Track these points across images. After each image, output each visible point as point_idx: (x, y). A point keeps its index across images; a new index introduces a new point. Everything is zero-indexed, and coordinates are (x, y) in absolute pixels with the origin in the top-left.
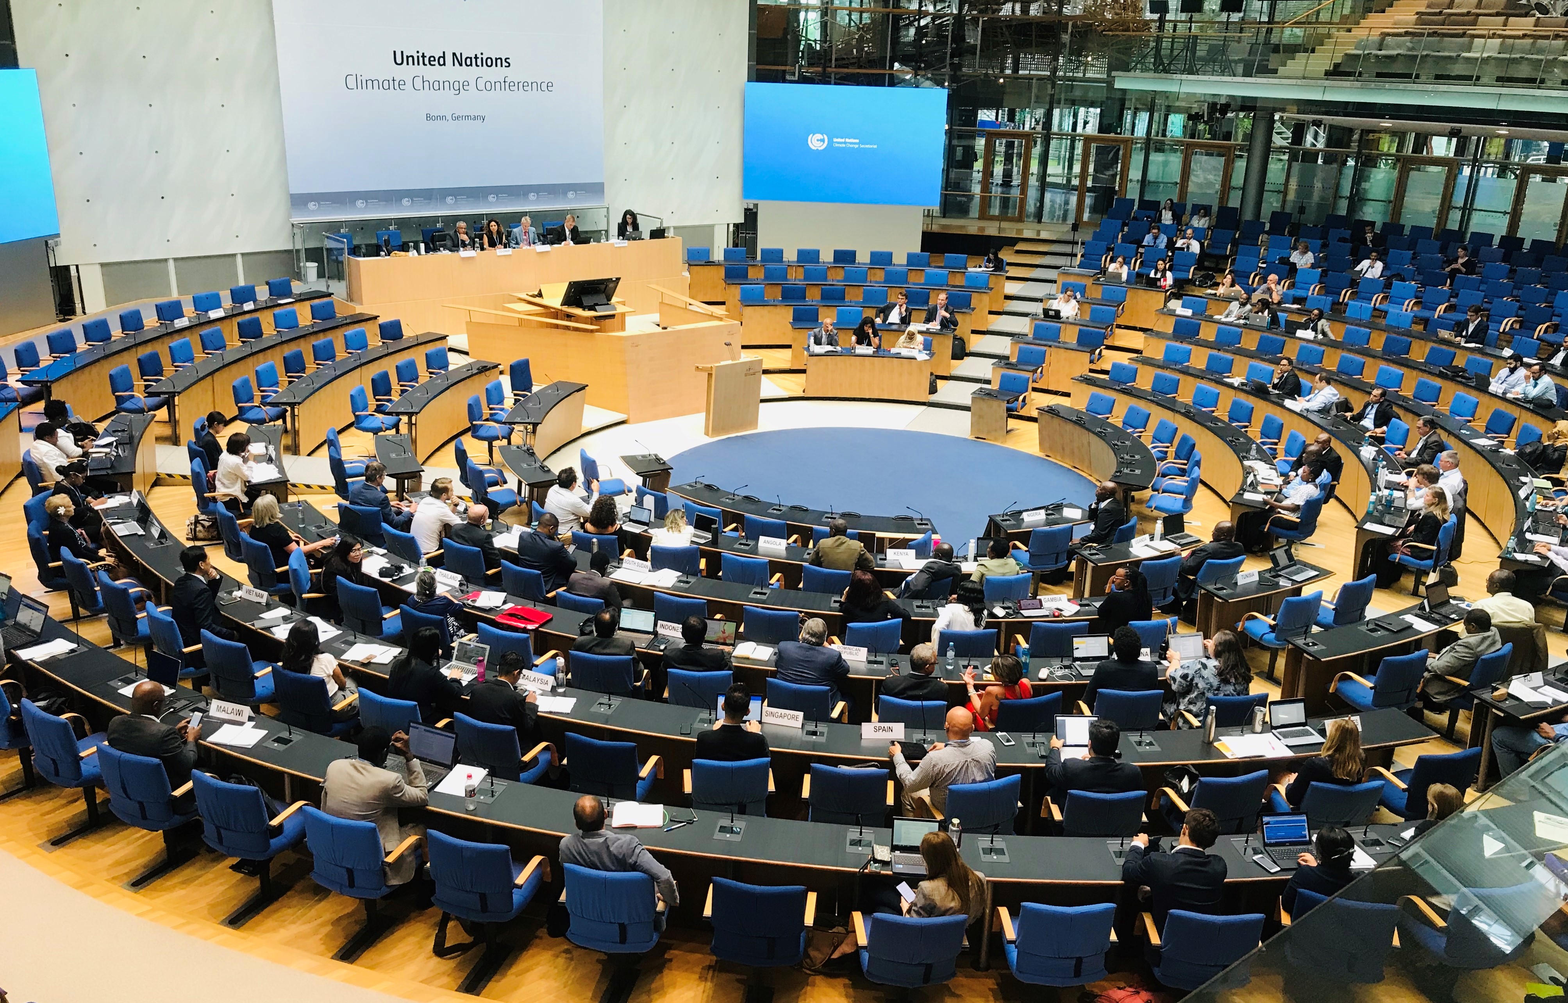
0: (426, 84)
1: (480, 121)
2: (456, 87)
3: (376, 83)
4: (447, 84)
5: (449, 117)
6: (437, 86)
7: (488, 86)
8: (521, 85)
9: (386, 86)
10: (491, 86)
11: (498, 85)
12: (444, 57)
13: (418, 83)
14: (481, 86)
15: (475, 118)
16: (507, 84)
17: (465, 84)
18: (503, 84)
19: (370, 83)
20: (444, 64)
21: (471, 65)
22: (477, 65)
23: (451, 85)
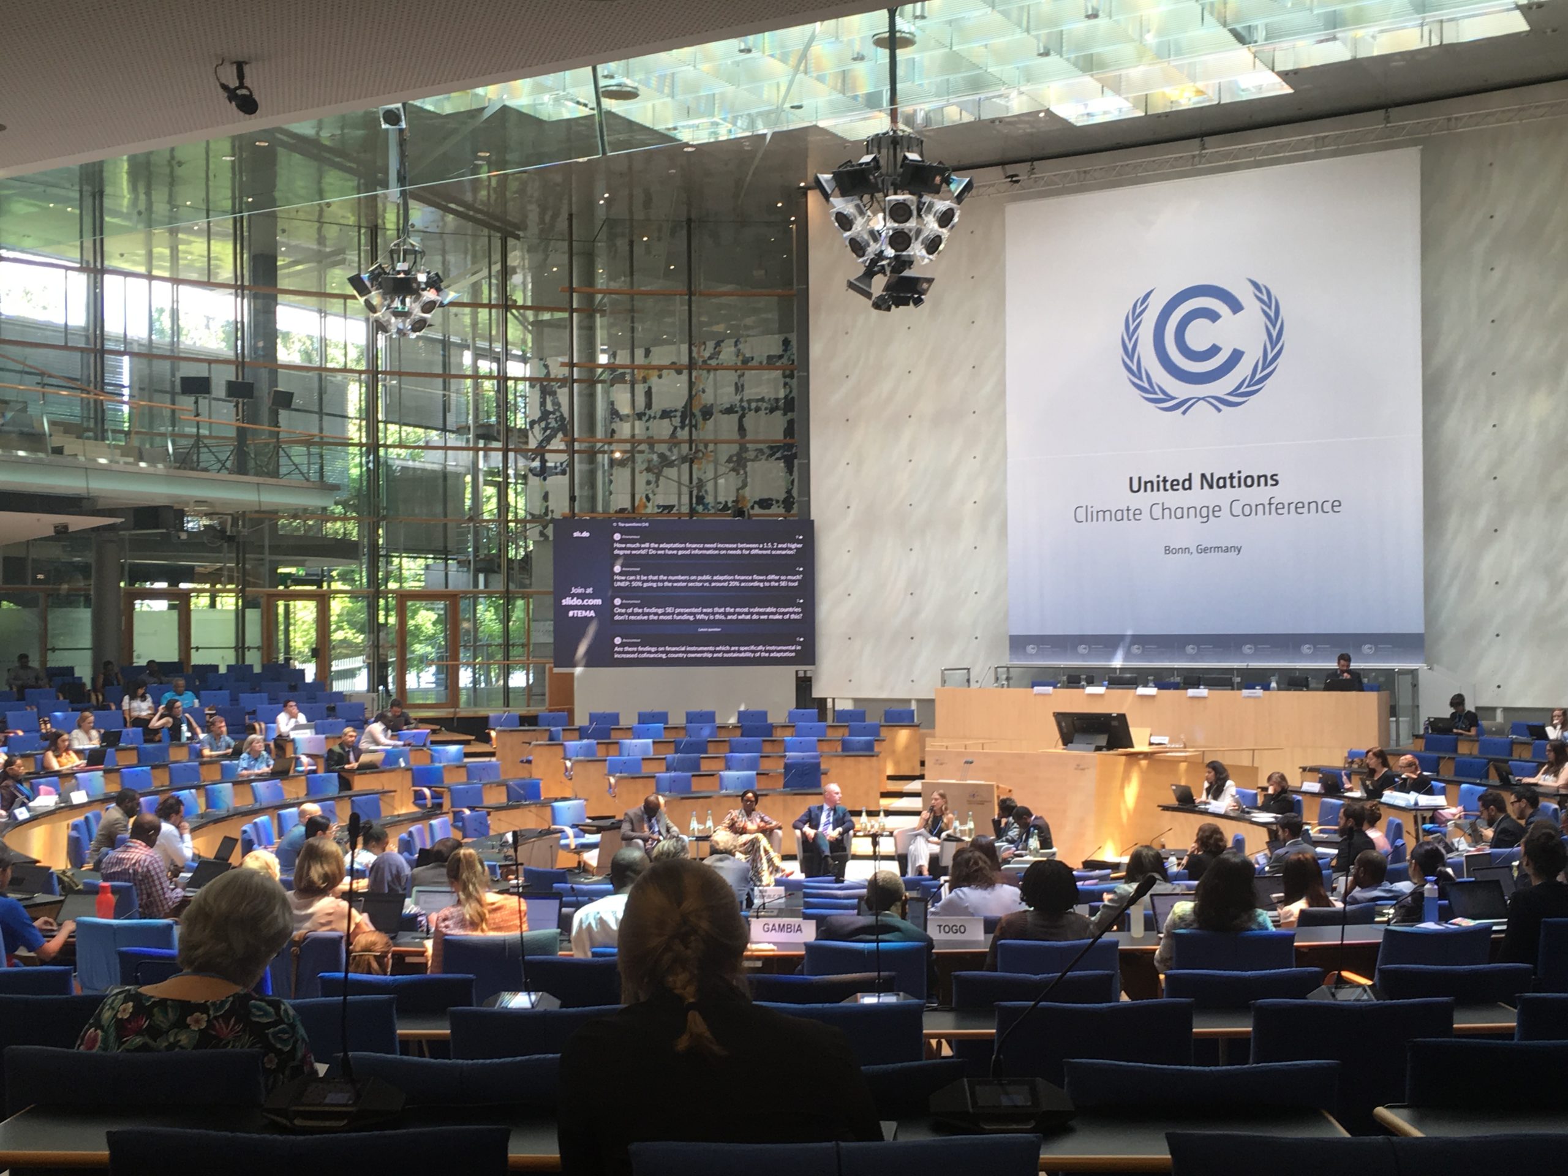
0: (1167, 512)
1: (1233, 554)
2: (1204, 514)
3: (1107, 514)
4: (1192, 511)
5: (1193, 549)
6: (1180, 514)
7: (1247, 510)
8: (1293, 507)
9: (1119, 517)
10: (1250, 510)
11: (1260, 508)
12: (1190, 480)
13: (1157, 511)
14: (1237, 509)
15: (1227, 550)
16: (1273, 507)
17: (1216, 510)
18: (1267, 507)
19: (1101, 514)
20: (1190, 488)
21: (1225, 486)
22: (1232, 486)
23: (1198, 512)
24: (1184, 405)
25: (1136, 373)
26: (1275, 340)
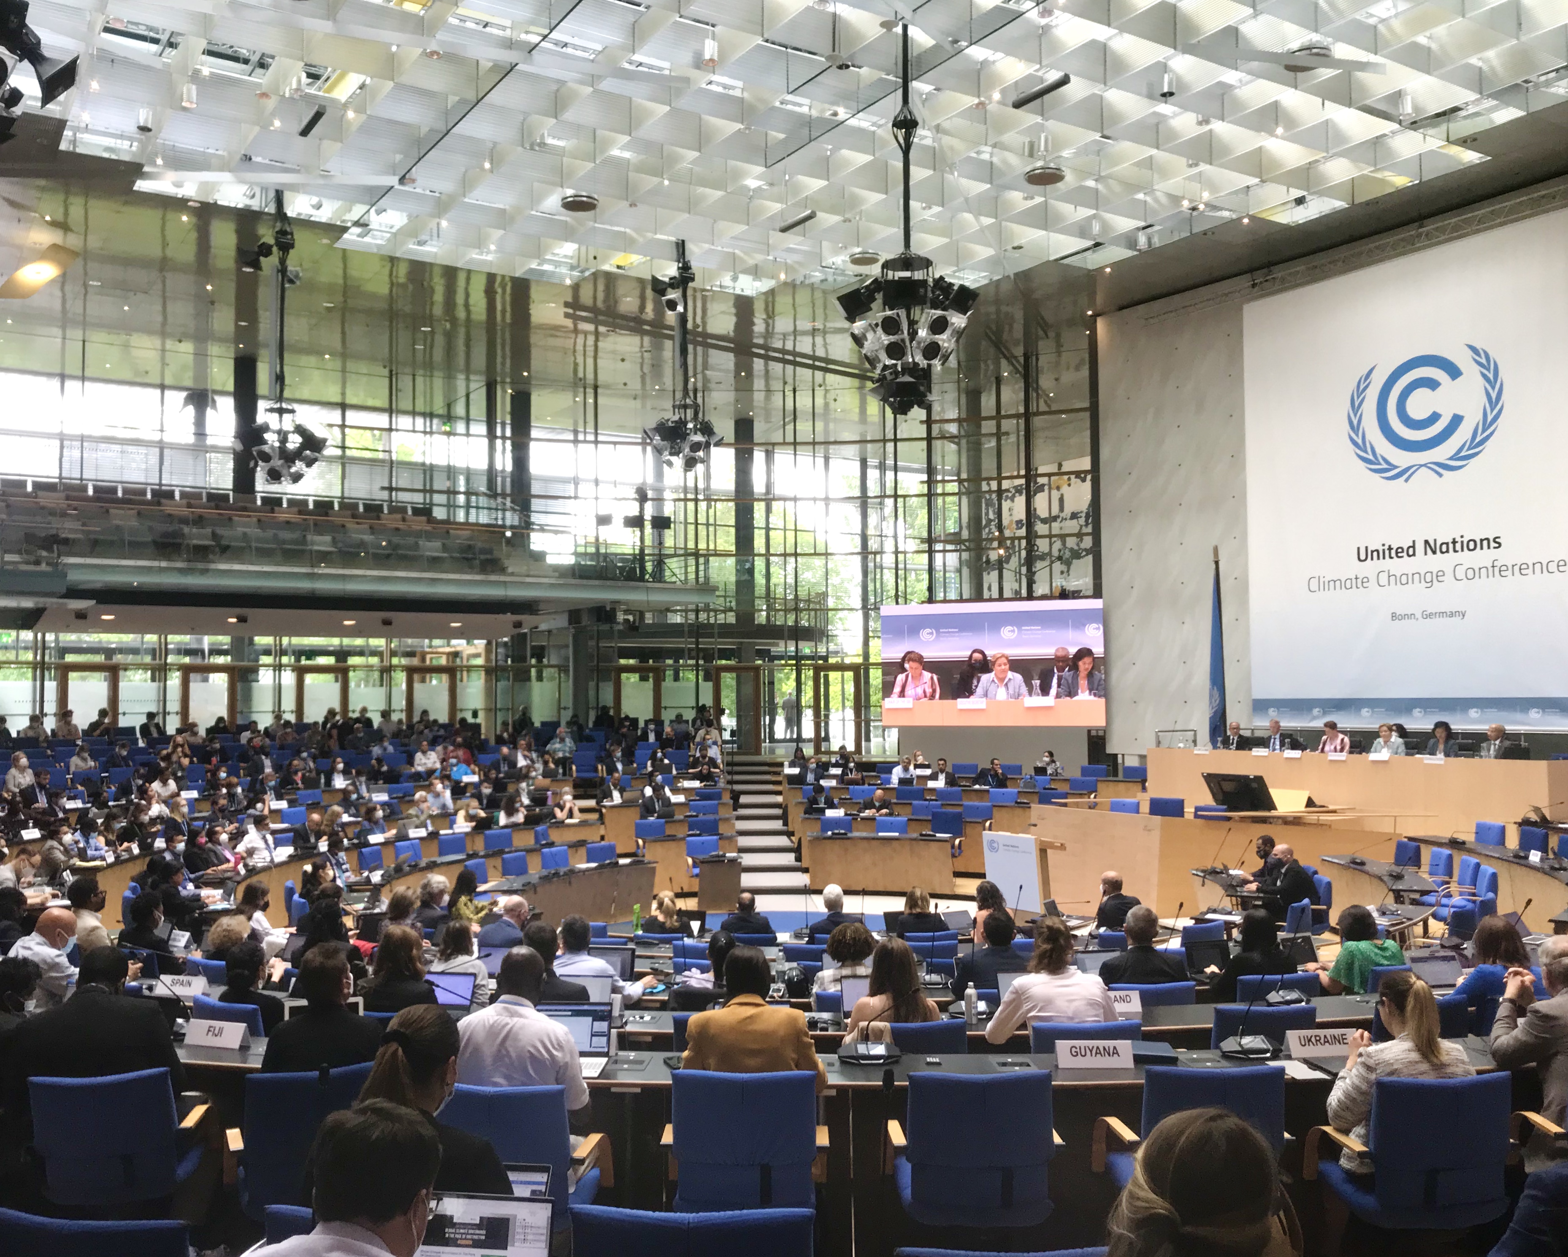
0: (1392, 579)
1: (1456, 620)
2: (1428, 579)
3: (1338, 583)
4: (1416, 577)
5: (1418, 615)
6: (1404, 580)
7: (1470, 574)
8: (1517, 568)
9: (1348, 586)
10: (1474, 573)
11: (1484, 571)
12: (1413, 547)
13: (1383, 578)
14: (1460, 573)
15: (1452, 615)
16: (1497, 570)
17: (1439, 576)
18: (1491, 569)
19: (1332, 583)
20: (1414, 555)
21: (1447, 551)
22: (1455, 551)
23: (1422, 577)
24: (1405, 473)
25: (1361, 445)
26: (1494, 401)
